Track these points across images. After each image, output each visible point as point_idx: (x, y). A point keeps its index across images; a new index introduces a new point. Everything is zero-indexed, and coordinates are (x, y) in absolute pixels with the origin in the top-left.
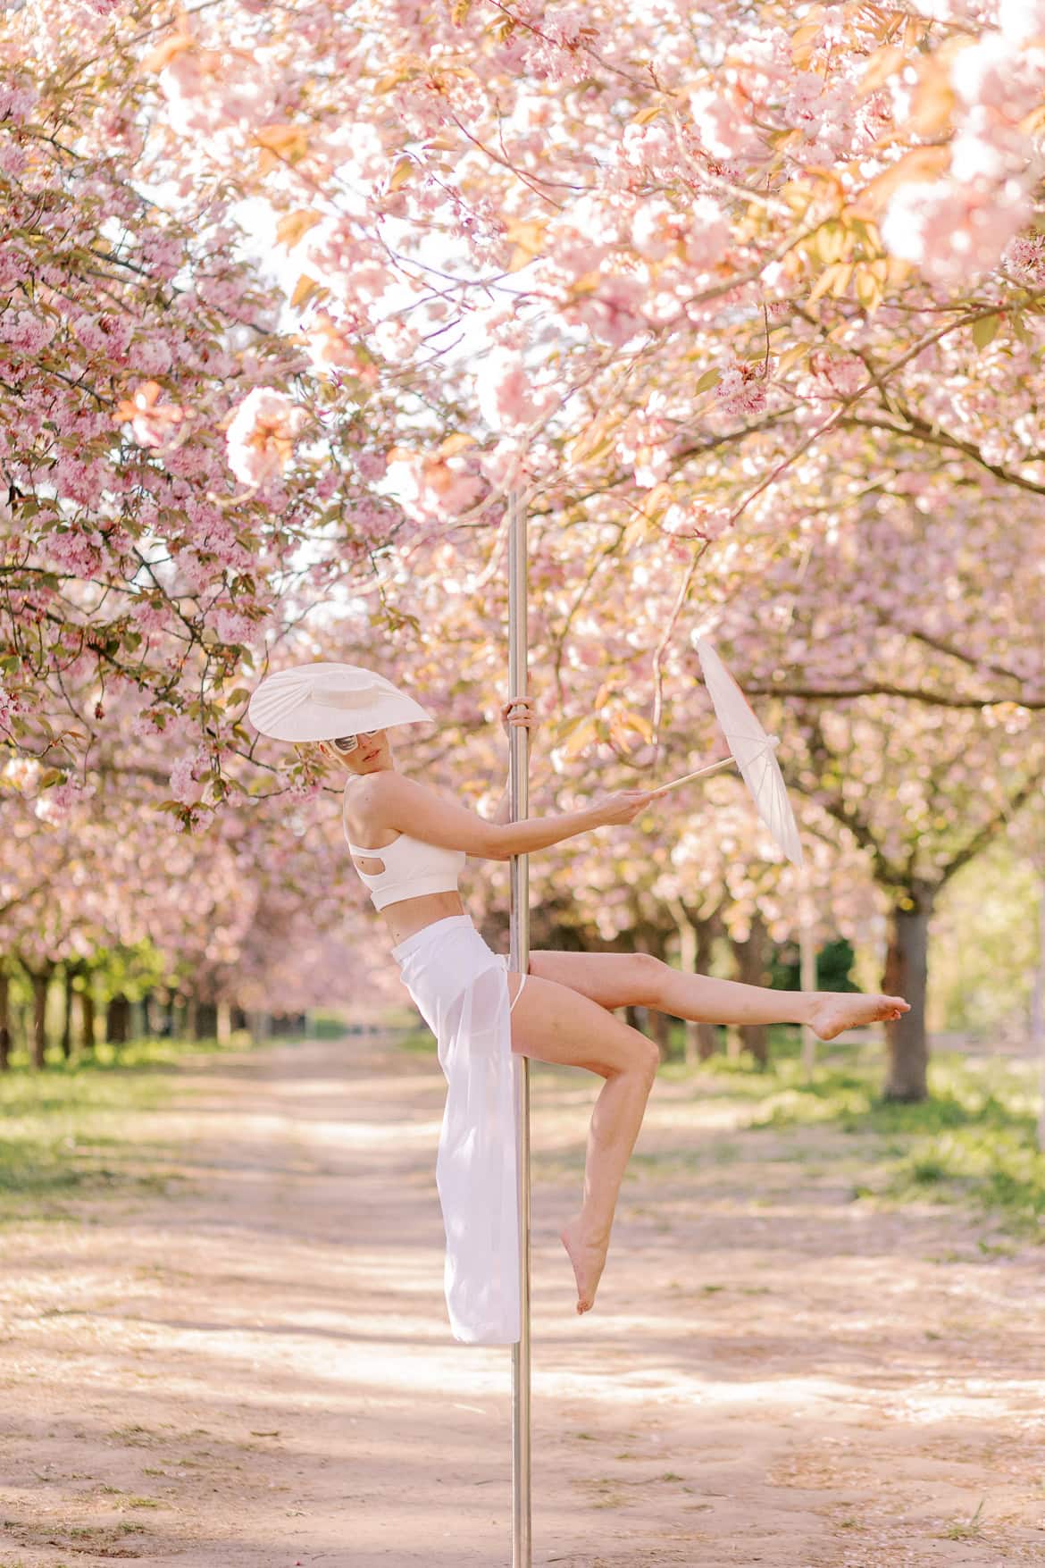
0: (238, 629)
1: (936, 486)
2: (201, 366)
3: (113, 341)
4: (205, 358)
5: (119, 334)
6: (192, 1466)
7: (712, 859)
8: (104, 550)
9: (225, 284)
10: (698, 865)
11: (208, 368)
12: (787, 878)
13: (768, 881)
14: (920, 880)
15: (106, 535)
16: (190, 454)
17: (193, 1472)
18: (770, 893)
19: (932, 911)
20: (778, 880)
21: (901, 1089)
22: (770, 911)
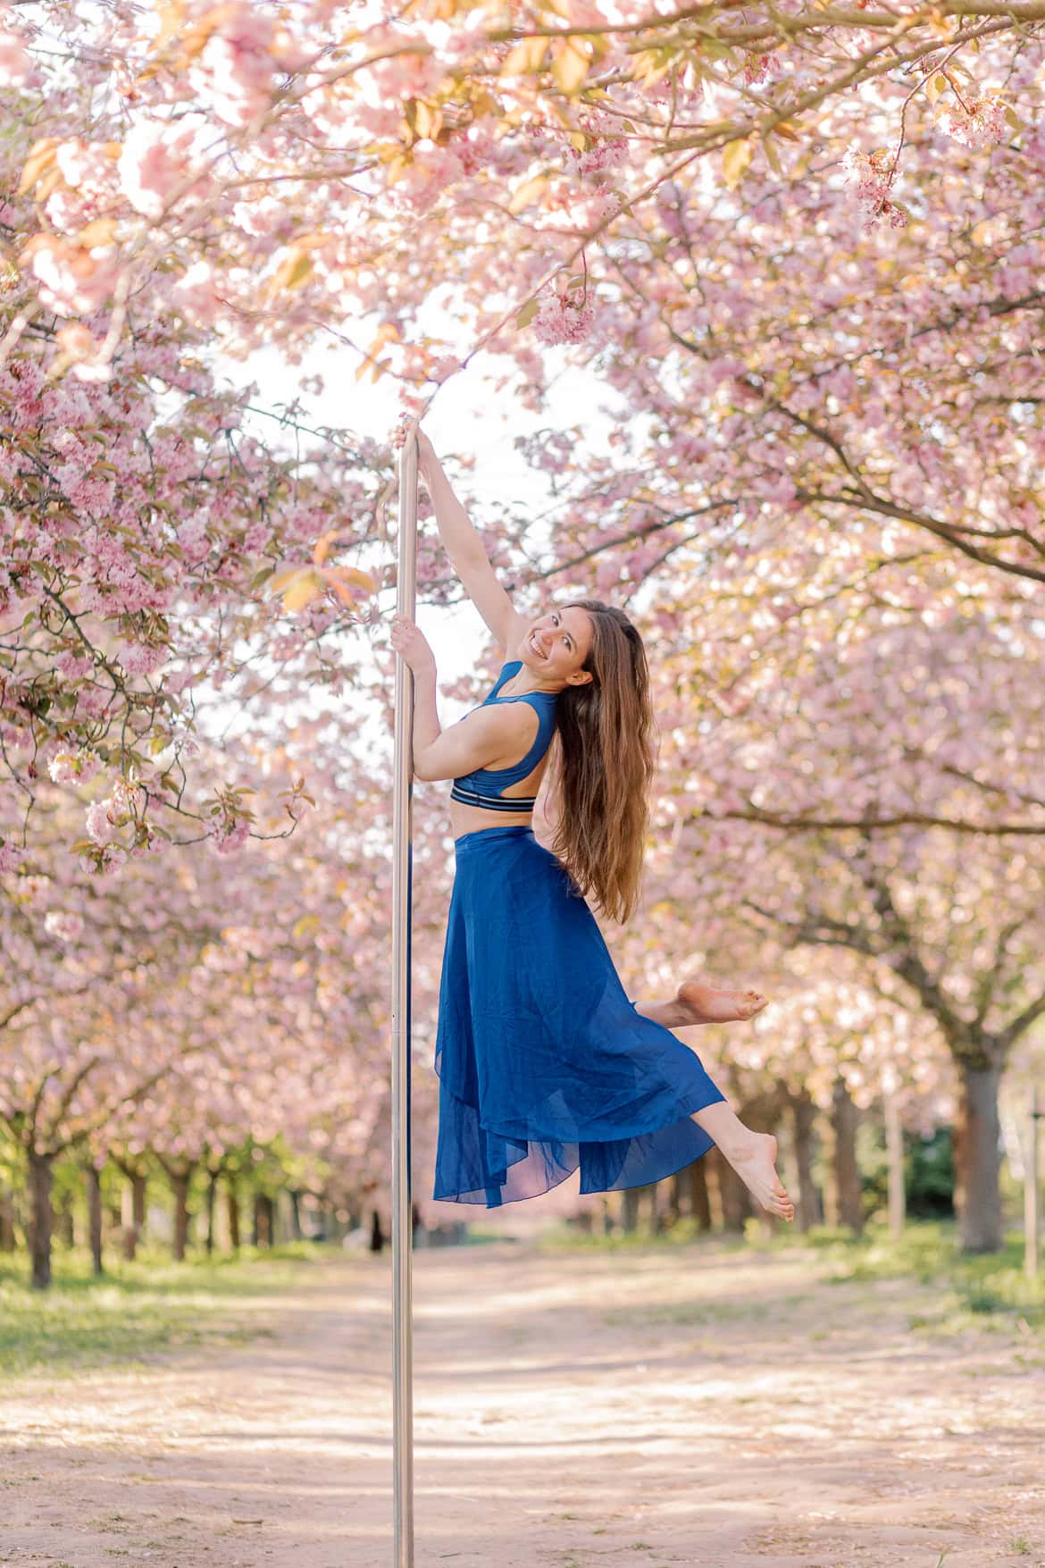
0: (138, 658)
1: (940, 600)
2: (122, 417)
3: (25, 386)
4: (127, 409)
5: (30, 379)
6: (159, 1547)
7: (794, 1029)
8: (12, 590)
9: (160, 349)
10: (780, 1034)
11: (128, 419)
12: (869, 1046)
13: (849, 1049)
14: (987, 1036)
15: (14, 576)
16: (90, 487)
17: (157, 1552)
18: (854, 1060)
19: (1003, 1068)
20: (860, 1048)
21: (977, 1241)
22: (854, 1078)
